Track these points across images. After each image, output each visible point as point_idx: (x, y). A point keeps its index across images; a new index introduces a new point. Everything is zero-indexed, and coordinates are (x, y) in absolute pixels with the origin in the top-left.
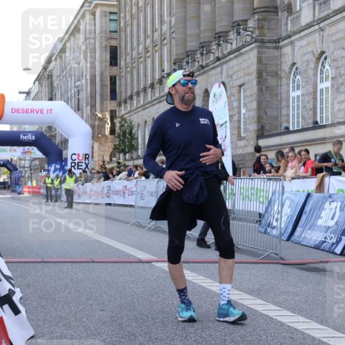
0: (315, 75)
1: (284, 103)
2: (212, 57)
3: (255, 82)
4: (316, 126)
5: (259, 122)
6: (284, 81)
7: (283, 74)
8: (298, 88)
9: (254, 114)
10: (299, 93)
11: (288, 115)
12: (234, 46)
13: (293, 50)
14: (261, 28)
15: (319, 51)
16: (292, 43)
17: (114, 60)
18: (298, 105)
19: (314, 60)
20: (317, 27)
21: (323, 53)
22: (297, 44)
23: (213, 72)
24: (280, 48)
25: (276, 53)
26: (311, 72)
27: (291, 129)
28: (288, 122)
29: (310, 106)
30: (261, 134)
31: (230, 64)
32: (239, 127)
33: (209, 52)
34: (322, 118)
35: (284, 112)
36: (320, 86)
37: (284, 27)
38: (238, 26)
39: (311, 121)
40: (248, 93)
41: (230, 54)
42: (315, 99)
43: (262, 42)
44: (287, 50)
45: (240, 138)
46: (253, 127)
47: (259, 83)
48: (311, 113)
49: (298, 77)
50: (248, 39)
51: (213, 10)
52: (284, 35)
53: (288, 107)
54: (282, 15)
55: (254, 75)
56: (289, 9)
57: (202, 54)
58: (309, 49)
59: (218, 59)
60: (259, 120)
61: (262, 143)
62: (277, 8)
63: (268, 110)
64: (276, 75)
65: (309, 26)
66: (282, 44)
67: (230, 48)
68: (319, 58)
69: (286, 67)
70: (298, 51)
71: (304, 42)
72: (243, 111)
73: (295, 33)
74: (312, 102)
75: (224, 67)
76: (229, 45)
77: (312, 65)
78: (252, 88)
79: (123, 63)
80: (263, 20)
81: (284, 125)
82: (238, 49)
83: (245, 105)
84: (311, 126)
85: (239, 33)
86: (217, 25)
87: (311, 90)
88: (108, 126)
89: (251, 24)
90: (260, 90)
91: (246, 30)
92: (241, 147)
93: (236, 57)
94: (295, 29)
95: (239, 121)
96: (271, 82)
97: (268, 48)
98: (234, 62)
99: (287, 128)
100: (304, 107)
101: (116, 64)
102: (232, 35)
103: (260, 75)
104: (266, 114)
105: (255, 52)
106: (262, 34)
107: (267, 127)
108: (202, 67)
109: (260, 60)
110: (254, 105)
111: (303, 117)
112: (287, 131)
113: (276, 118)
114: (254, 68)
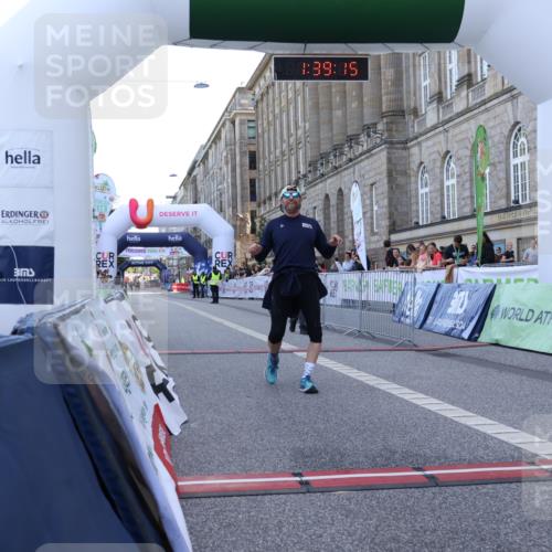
0: (442, 173)
1: (413, 200)
2: (344, 158)
3: (386, 181)
4: (444, 220)
5: (390, 218)
6: (413, 179)
7: (412, 173)
8: (426, 186)
9: (385, 210)
10: (427, 190)
11: (418, 211)
12: (365, 148)
13: (421, 150)
14: (389, 130)
15: (445, 150)
16: (419, 144)
17: (253, 165)
18: (427, 202)
19: (440, 158)
20: (441, 129)
21: (448, 152)
22: (424, 145)
23: (346, 172)
24: (409, 148)
25: (404, 153)
26: (438, 171)
27: (421, 223)
28: (418, 217)
29: (438, 202)
30: (393, 229)
31: (362, 164)
32: (372, 224)
33: (342, 154)
34: (449, 213)
35: (414, 208)
36: (446, 183)
37: (411, 129)
38: (369, 129)
39: (439, 216)
40: (380, 191)
41: (361, 155)
42: (442, 195)
43: (391, 143)
44: (415, 150)
45: (373, 233)
46: (385, 223)
47: (389, 182)
48: (439, 208)
49: (426, 175)
50: (378, 141)
51: (345, 115)
52: (411, 136)
53: (417, 203)
54: (409, 118)
55: (385, 174)
56: (415, 112)
57: (335, 156)
58: (435, 149)
59: (351, 160)
60: (391, 216)
61: (394, 237)
62: (403, 111)
63: (399, 207)
64: (405, 174)
65: (434, 127)
66: (409, 145)
67: (360, 150)
68: (444, 158)
69: (414, 166)
70: (425, 152)
71: (430, 143)
72: (375, 208)
73: (421, 135)
74: (439, 199)
75: (357, 167)
76: (360, 147)
77: (439, 164)
78: (383, 186)
79: (261, 166)
80: (391, 123)
81: (415, 220)
82: (369, 151)
83: (377, 202)
84: (439, 220)
85: (369, 136)
86: (349, 129)
87: (438, 187)
88: (249, 226)
89: (380, 127)
90: (391, 188)
91: (375, 132)
92: (374, 242)
93: (367, 158)
94: (422, 130)
95: (372, 218)
96: (401, 180)
97: (397, 148)
98: (366, 162)
99: (417, 223)
100: (432, 203)
101: (255, 168)
102: (363, 138)
103: (390, 174)
104: (396, 209)
105: (385, 153)
106: (390, 136)
107: (399, 223)
108: (336, 168)
109: (389, 160)
110: (386, 202)
111: (432, 213)
112: (417, 226)
113: (407, 214)
114: (385, 167)
